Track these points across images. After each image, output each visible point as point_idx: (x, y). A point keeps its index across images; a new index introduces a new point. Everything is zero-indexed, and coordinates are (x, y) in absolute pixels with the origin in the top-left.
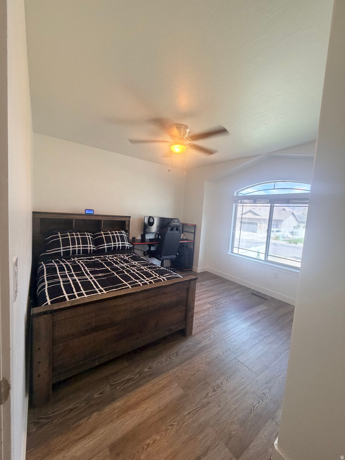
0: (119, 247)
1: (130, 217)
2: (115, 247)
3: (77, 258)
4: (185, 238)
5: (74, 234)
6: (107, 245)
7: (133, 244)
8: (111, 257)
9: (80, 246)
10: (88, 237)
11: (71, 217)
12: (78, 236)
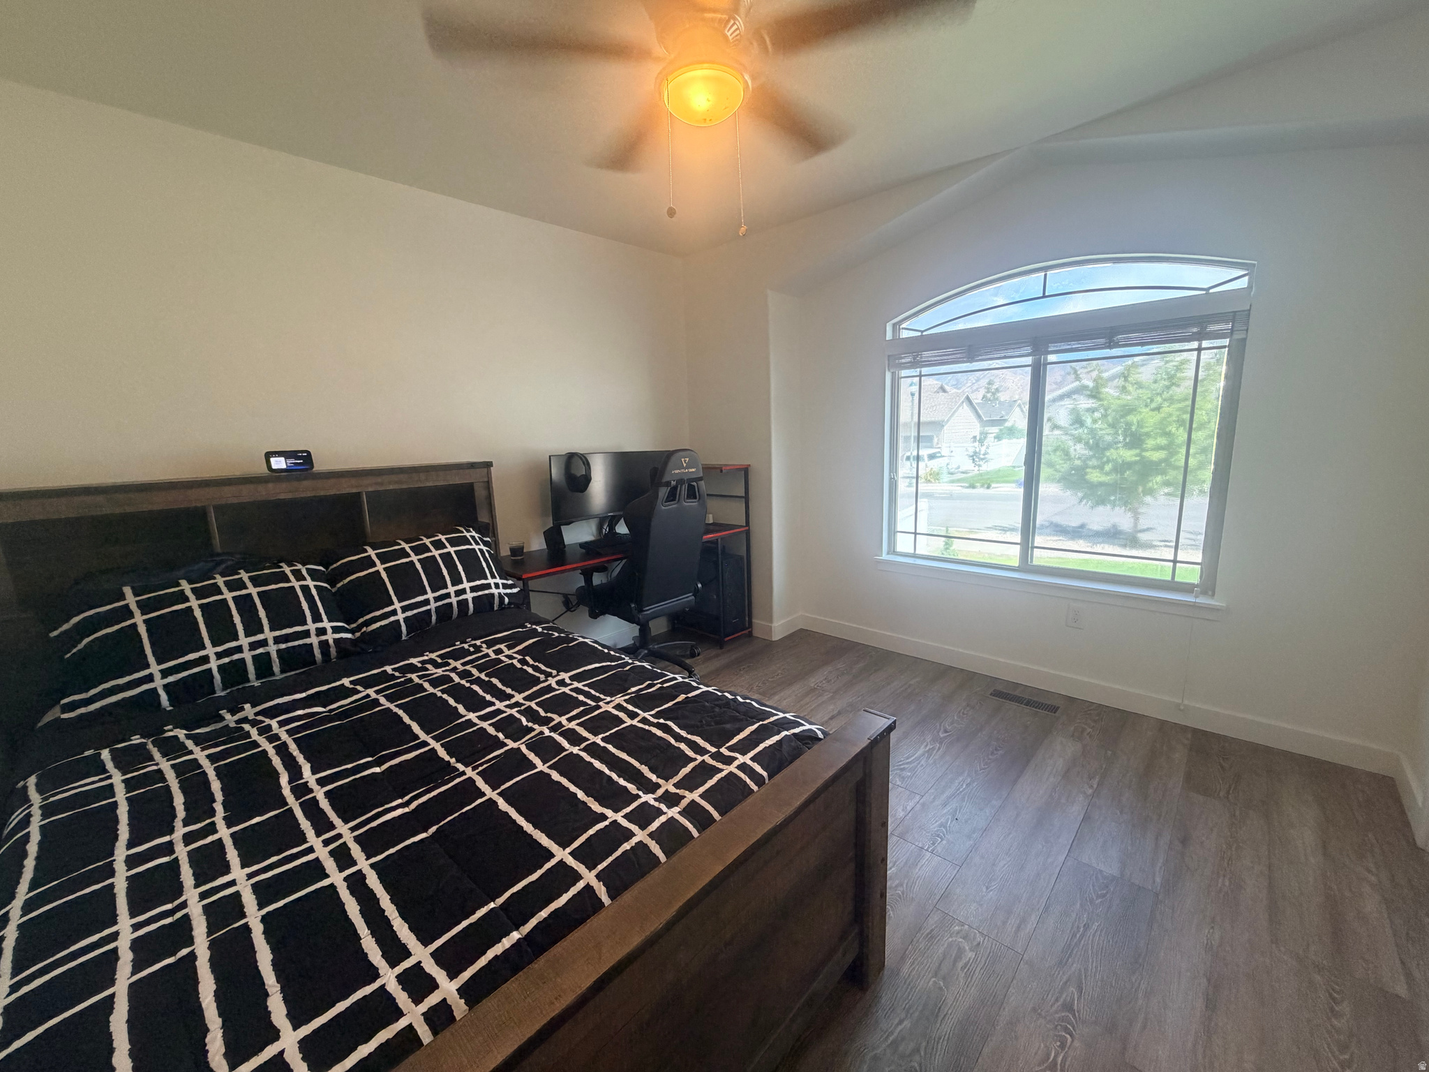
0: (463, 604)
1: (488, 465)
2: (445, 611)
3: (253, 706)
4: (711, 521)
5: (220, 581)
6: (404, 609)
7: (519, 579)
8: (432, 662)
9: (260, 637)
10: (301, 587)
11: (196, 499)
12: (244, 592)
